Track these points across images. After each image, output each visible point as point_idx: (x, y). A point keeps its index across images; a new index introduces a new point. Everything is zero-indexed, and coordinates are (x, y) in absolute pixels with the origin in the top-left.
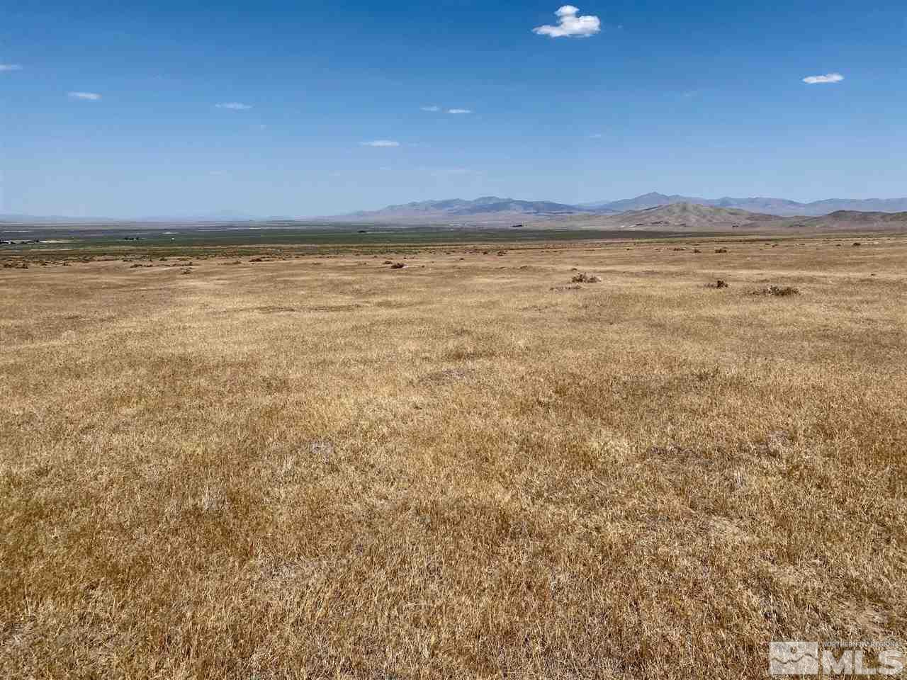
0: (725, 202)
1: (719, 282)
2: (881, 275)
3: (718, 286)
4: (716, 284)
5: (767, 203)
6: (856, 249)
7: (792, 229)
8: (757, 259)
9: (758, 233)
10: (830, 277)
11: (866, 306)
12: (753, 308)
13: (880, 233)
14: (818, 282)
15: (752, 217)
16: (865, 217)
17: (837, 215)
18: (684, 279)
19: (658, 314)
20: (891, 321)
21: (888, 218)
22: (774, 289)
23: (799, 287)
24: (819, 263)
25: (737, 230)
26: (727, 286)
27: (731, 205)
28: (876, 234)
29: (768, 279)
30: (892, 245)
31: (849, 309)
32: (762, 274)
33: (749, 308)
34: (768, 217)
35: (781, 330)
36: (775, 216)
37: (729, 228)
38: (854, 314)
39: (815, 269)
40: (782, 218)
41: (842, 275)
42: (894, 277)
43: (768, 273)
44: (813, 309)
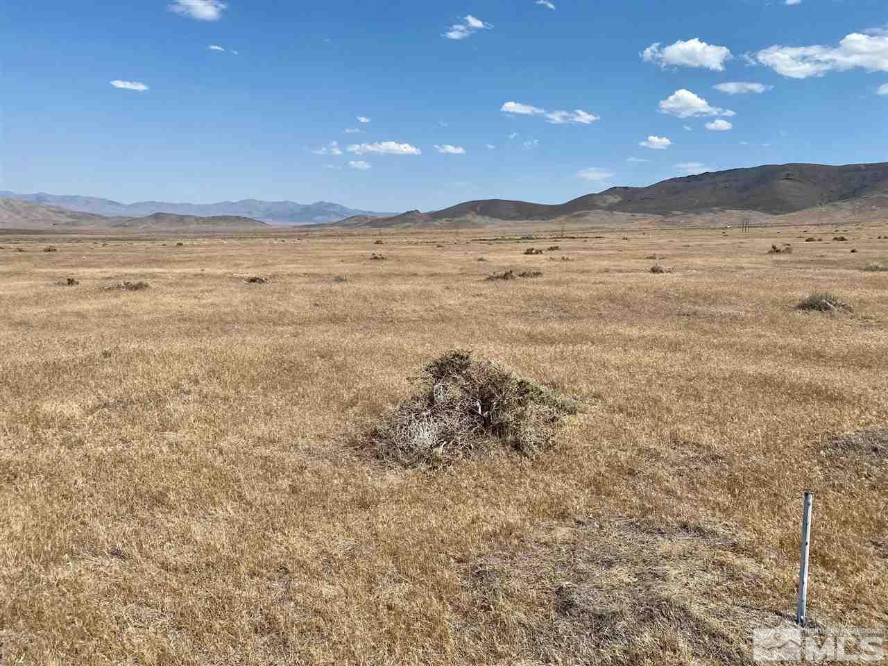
0: (40, 198)
1: (69, 280)
2: (208, 270)
3: (69, 284)
4: (66, 282)
5: (88, 201)
6: (181, 248)
7: (116, 229)
8: (91, 259)
9: (81, 232)
10: (169, 273)
11: (207, 294)
12: (114, 301)
13: (198, 235)
14: (160, 277)
15: (73, 215)
16: (182, 219)
17: (158, 217)
18: (23, 279)
19: (18, 313)
20: (230, 305)
21: (201, 221)
22: (127, 284)
23: (148, 281)
24: (156, 261)
25: (57, 228)
26: (78, 283)
27: (49, 201)
28: (192, 235)
29: (113, 276)
30: (210, 245)
31: (195, 297)
32: (105, 272)
33: (109, 301)
34: (89, 217)
35: (146, 317)
36: (99, 216)
37: (49, 226)
38: (201, 301)
39: (151, 267)
40: (106, 218)
41: (179, 271)
42: (219, 272)
43: (111, 271)
44: (168, 299)
